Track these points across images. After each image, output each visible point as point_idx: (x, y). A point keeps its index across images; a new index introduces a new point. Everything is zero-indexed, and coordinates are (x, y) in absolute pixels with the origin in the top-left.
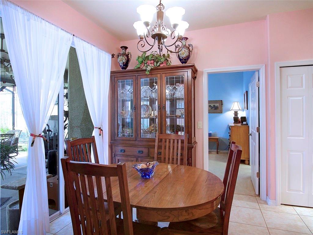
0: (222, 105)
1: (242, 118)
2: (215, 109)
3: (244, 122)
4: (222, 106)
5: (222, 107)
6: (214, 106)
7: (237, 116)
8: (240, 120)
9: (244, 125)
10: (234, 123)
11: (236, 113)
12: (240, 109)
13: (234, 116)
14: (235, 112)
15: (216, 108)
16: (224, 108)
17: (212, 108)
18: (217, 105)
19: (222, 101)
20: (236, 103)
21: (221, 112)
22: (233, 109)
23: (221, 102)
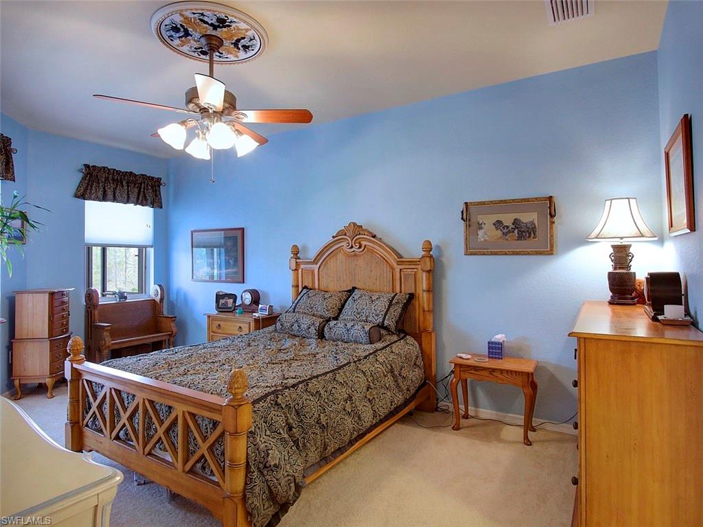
0: (552, 216)
1: (654, 279)
2: (521, 237)
3: (667, 308)
4: (553, 223)
5: (551, 228)
6: (516, 222)
7: (629, 267)
8: (644, 287)
9: (673, 324)
10: (611, 303)
11: (621, 255)
12: (644, 229)
13: (611, 270)
14: (614, 247)
15: (524, 232)
16: (561, 228)
17: (505, 231)
18: (527, 218)
19: (555, 200)
20: (620, 206)
21: (549, 250)
22: (605, 232)
23: (549, 207)
